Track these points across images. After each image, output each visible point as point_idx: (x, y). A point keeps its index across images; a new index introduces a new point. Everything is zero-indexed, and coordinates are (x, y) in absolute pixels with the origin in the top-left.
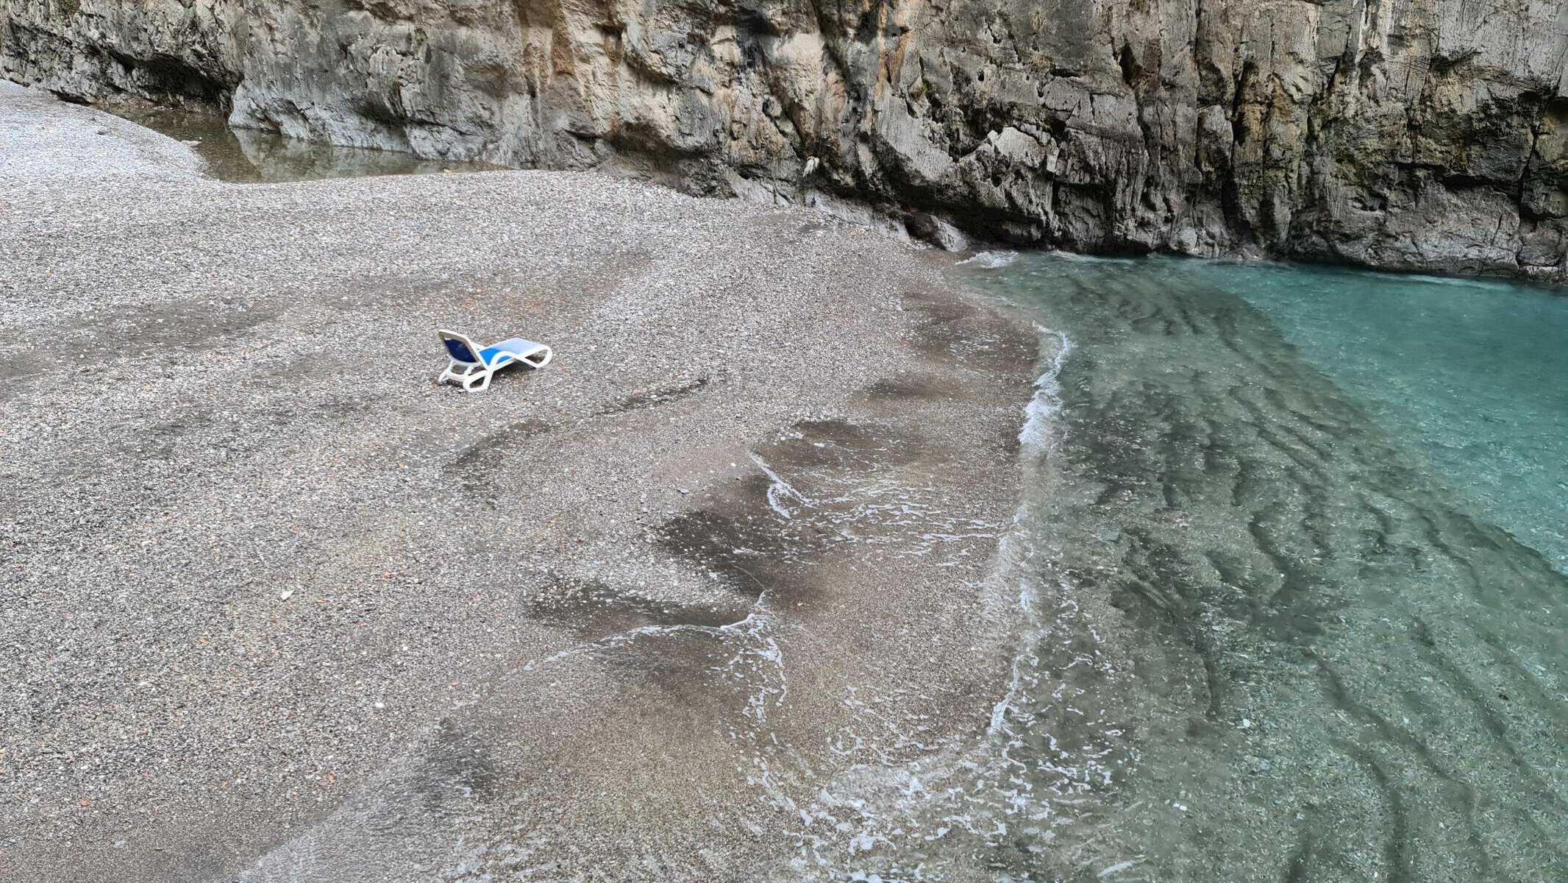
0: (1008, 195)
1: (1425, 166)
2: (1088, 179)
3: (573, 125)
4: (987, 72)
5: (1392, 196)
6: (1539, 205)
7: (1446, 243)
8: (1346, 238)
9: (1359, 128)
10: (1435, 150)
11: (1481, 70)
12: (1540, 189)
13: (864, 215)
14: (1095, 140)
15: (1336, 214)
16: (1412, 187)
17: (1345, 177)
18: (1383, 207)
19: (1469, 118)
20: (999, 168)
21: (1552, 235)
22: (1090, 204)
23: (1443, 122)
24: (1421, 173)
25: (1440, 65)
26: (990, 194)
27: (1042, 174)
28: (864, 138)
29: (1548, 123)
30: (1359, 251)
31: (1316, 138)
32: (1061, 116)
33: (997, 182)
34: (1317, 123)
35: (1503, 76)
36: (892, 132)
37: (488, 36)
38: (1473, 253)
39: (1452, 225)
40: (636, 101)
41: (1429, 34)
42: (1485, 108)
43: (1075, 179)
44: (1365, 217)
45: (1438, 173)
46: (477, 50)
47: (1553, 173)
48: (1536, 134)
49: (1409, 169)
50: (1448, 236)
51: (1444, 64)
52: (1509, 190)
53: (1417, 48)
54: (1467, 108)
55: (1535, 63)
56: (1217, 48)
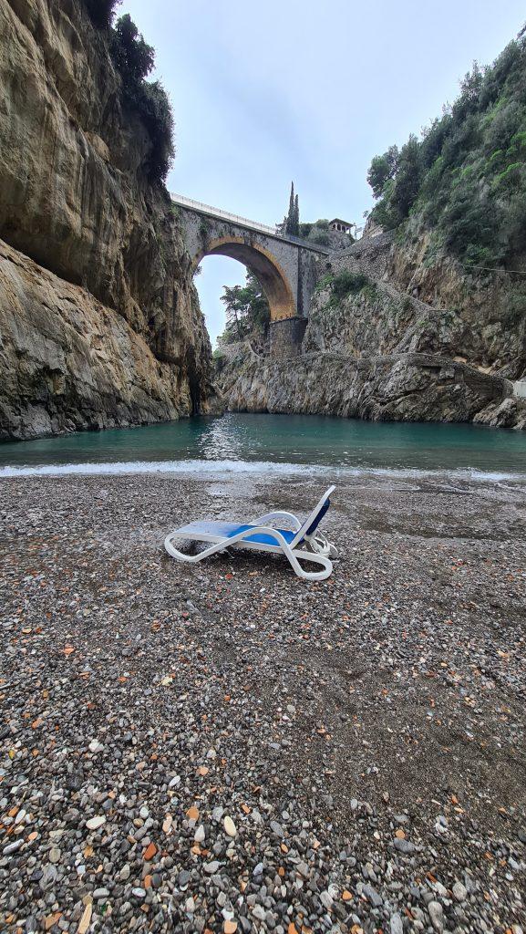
1: (26, 396)
5: (22, 410)
6: (52, 410)
7: (38, 427)
8: (14, 429)
10: (27, 389)
11: (32, 357)
12: (51, 404)
15: (9, 419)
16: (24, 405)
17: (6, 402)
18: (20, 414)
19: (33, 376)
21: (56, 420)
23: (26, 378)
24: (26, 399)
25: (18, 355)
29: (49, 379)
30: (17, 434)
35: (37, 361)
38: (44, 429)
39: (38, 419)
41: (12, 341)
42: (36, 372)
44: (17, 419)
45: (29, 398)
47: (53, 398)
48: (47, 383)
49: (22, 397)
50: (38, 423)
51: (20, 354)
52: (44, 404)
53: (10, 346)
54: (32, 372)
55: (42, 357)
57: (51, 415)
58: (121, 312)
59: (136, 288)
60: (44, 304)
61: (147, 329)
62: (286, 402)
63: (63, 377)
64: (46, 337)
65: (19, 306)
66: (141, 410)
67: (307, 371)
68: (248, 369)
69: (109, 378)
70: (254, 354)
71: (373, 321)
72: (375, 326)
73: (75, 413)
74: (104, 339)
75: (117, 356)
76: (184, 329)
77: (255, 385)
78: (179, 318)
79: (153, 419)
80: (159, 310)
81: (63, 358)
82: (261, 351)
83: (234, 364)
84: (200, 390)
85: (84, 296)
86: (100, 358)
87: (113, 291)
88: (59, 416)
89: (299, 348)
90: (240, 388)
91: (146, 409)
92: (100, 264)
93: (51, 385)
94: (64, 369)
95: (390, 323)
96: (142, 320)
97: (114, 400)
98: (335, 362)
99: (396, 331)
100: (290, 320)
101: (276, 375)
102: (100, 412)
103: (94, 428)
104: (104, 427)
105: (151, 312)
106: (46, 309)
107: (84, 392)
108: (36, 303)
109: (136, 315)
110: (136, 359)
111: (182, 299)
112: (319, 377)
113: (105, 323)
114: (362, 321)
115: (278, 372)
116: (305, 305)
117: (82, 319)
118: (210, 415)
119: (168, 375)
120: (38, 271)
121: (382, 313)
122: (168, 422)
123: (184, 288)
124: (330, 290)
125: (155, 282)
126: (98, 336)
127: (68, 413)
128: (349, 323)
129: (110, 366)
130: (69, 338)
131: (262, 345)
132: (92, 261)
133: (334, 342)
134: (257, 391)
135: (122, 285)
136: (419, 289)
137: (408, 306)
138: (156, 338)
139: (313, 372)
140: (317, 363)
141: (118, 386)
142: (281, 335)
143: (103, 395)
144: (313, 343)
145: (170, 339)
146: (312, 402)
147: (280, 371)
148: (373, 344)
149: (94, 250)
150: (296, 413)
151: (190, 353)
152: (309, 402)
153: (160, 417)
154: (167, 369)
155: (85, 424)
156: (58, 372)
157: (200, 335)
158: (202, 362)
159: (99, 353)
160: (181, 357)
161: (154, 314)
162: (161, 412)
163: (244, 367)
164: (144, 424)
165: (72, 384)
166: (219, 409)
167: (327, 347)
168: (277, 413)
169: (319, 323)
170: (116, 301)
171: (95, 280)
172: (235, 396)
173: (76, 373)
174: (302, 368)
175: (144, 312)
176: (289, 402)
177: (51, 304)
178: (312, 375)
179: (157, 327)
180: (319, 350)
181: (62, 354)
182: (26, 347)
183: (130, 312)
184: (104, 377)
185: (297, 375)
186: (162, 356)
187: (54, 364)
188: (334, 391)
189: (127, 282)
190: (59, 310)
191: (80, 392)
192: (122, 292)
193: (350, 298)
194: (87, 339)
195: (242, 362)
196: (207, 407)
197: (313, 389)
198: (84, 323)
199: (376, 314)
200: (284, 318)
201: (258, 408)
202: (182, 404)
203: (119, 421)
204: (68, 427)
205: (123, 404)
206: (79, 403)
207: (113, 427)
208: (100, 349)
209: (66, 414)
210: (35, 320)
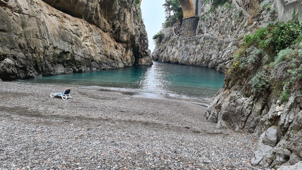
0: (12, 70)
1: (56, 61)
2: (22, 66)
5: (54, 65)
6: (65, 65)
9: (49, 56)
10: (56, 59)
11: (58, 49)
12: (65, 63)
14: (22, 59)
15: (50, 68)
16: (55, 64)
17: (49, 63)
19: (59, 55)
20: (9, 65)
21: (66, 68)
22: (23, 71)
23: (56, 55)
24: (56, 62)
26: (9, 71)
27: (16, 66)
29: (64, 55)
30: (52, 73)
31: (44, 58)
32: (15, 56)
33: (9, 68)
34: (44, 56)
35: (61, 49)
38: (62, 72)
39: (60, 68)
41: (52, 44)
42: (60, 53)
43: (20, 66)
44: (52, 68)
47: (66, 61)
49: (54, 61)
50: (60, 70)
51: (55, 48)
52: (63, 63)
53: (52, 46)
54: (58, 53)
55: (62, 48)
56: (31, 45)
57: (65, 67)
58: (98, 26)
59: (107, 14)
60: (66, 29)
61: (111, 30)
62: (186, 59)
63: (70, 54)
64: (64, 41)
65: (56, 32)
66: (103, 64)
67: (197, 44)
68: (172, 42)
69: (90, 52)
70: (175, 34)
71: (229, 20)
72: (229, 22)
73: (73, 66)
74: (89, 37)
75: (94, 43)
76: (129, 28)
77: (174, 50)
78: (126, 24)
79: (109, 67)
80: (118, 21)
81: (70, 47)
82: (178, 33)
83: (166, 38)
84: (139, 53)
85: (82, 23)
86: (86, 45)
87: (94, 19)
88: (68, 67)
89: (195, 32)
90: (167, 51)
91: (106, 64)
92: (89, 10)
93: (65, 57)
94: (71, 51)
95: (233, 22)
96: (108, 27)
97: (91, 60)
98: (210, 40)
99: (235, 26)
100: (191, 18)
101: (183, 45)
102: (84, 65)
103: (80, 72)
104: (85, 71)
105: (114, 23)
106: (66, 31)
107: (77, 58)
108: (63, 30)
109: (105, 26)
110: (103, 43)
111: (128, 16)
112: (202, 47)
113: (90, 31)
114: (224, 20)
115: (184, 44)
116: (199, 11)
117: (80, 32)
118: (145, 65)
119: (120, 48)
120: (65, 17)
121: (232, 17)
122: (118, 69)
123: (130, 11)
124: (211, 3)
125: (115, 11)
126: (86, 37)
127: (71, 66)
128: (218, 21)
129: (90, 48)
130: (73, 40)
131: (179, 29)
132: (86, 10)
133: (211, 30)
134: (174, 53)
135: (98, 16)
136: (248, 6)
137: (241, 14)
138: (116, 33)
139: (199, 45)
140: (202, 40)
141: (93, 55)
142: (187, 25)
143: (86, 59)
144: (200, 30)
145: (122, 33)
146: (198, 59)
147: (185, 43)
148: (227, 32)
149: (87, 5)
150: (190, 65)
151: (133, 38)
152: (197, 59)
153: (113, 67)
154: (120, 46)
155: (77, 70)
156: (68, 52)
157: (139, 29)
158: (140, 41)
159: (86, 43)
160: (127, 40)
161: (115, 24)
162: (114, 65)
163: (170, 40)
164: (104, 69)
165: (73, 56)
166: (148, 62)
167: (207, 32)
168: (182, 64)
169: (204, 20)
170: (96, 22)
171: (87, 16)
172: (165, 55)
173: (75, 52)
174: (195, 42)
175: (110, 23)
176: (188, 59)
177: (68, 29)
178: (199, 46)
179: (116, 29)
180: (203, 33)
181: (70, 46)
182: (57, 45)
183: (102, 25)
184: (87, 52)
185: (192, 46)
186: (118, 40)
187: (67, 50)
188: (208, 55)
189: (101, 14)
190: (71, 30)
191: (76, 59)
192: (98, 18)
193: (219, 8)
194: (81, 39)
195: (169, 38)
196: (143, 61)
197: (199, 53)
198: (81, 33)
199: (230, 17)
200: (189, 17)
201: (174, 61)
202: (127, 60)
203: (92, 69)
204: (70, 71)
205: (94, 62)
206: (75, 62)
207: (89, 71)
208: (87, 42)
209: (70, 66)
210: (61, 36)
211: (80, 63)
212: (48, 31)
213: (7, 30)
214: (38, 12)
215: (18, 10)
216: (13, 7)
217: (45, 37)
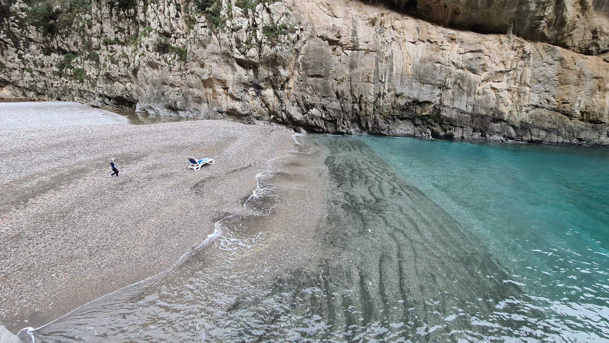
0: (315, 123)
1: (396, 115)
2: (331, 119)
3: (218, 109)
4: (309, 97)
5: (390, 121)
6: (417, 123)
7: (401, 131)
8: (382, 130)
9: (383, 108)
10: (397, 112)
11: (405, 97)
12: (417, 120)
13: (284, 127)
14: (332, 111)
15: (380, 125)
16: (394, 120)
17: (381, 118)
18: (389, 124)
19: (403, 106)
20: (313, 117)
21: (420, 128)
22: (332, 124)
23: (398, 107)
24: (395, 117)
25: (397, 96)
26: (311, 122)
27: (322, 118)
28: (283, 111)
29: (418, 107)
30: (385, 132)
31: (375, 110)
32: (325, 106)
33: (312, 120)
34: (375, 107)
35: (409, 98)
36: (289, 110)
37: (197, 90)
38: (406, 132)
39: (402, 127)
40: (232, 104)
41: (395, 89)
42: (406, 104)
43: (328, 119)
44: (385, 126)
45: (398, 116)
46: (195, 93)
47: (419, 116)
48: (416, 109)
49: (393, 116)
50: (401, 129)
52: (411, 120)
53: (392, 92)
54: (403, 104)
55: (414, 95)
56: (355, 92)
57: (416, 125)
58: (558, 42)
60: (438, 62)
63: (432, 105)
64: (424, 84)
65: (410, 70)
66: (535, 130)
69: (497, 103)
73: (435, 126)
74: (510, 72)
75: (524, 84)
79: (560, 140)
81: (437, 94)
85: (502, 43)
86: (494, 88)
87: (547, 27)
88: (422, 126)
91: (548, 130)
92: (529, 11)
93: (418, 110)
94: (435, 100)
97: (489, 120)
102: (461, 127)
104: (463, 138)
106: (438, 65)
108: (429, 64)
110: (563, 83)
113: (522, 58)
117: (483, 63)
120: (453, 39)
126: (500, 72)
129: (505, 94)
130: (451, 80)
132: (519, 12)
135: (565, 18)
141: (506, 109)
143: (475, 116)
153: (580, 140)
155: (442, 134)
156: (429, 103)
159: (495, 85)
162: (587, 135)
164: (531, 142)
165: (437, 110)
170: (550, 34)
173: (447, 103)
177: (445, 61)
181: (438, 91)
182: (403, 91)
183: (579, 39)
184: (488, 102)
187: (424, 98)
189: (584, 9)
190: (454, 63)
191: (443, 114)
192: (563, 23)
194: (480, 77)
198: (485, 65)
203: (488, 136)
204: (425, 133)
205: (503, 123)
206: (442, 120)
207: (475, 139)
208: (499, 82)
209: (428, 126)
210: (419, 75)
211: (452, 123)
212: (392, 70)
213: (323, 74)
214: (384, 43)
215: (352, 46)
216: (344, 44)
217: (383, 79)
